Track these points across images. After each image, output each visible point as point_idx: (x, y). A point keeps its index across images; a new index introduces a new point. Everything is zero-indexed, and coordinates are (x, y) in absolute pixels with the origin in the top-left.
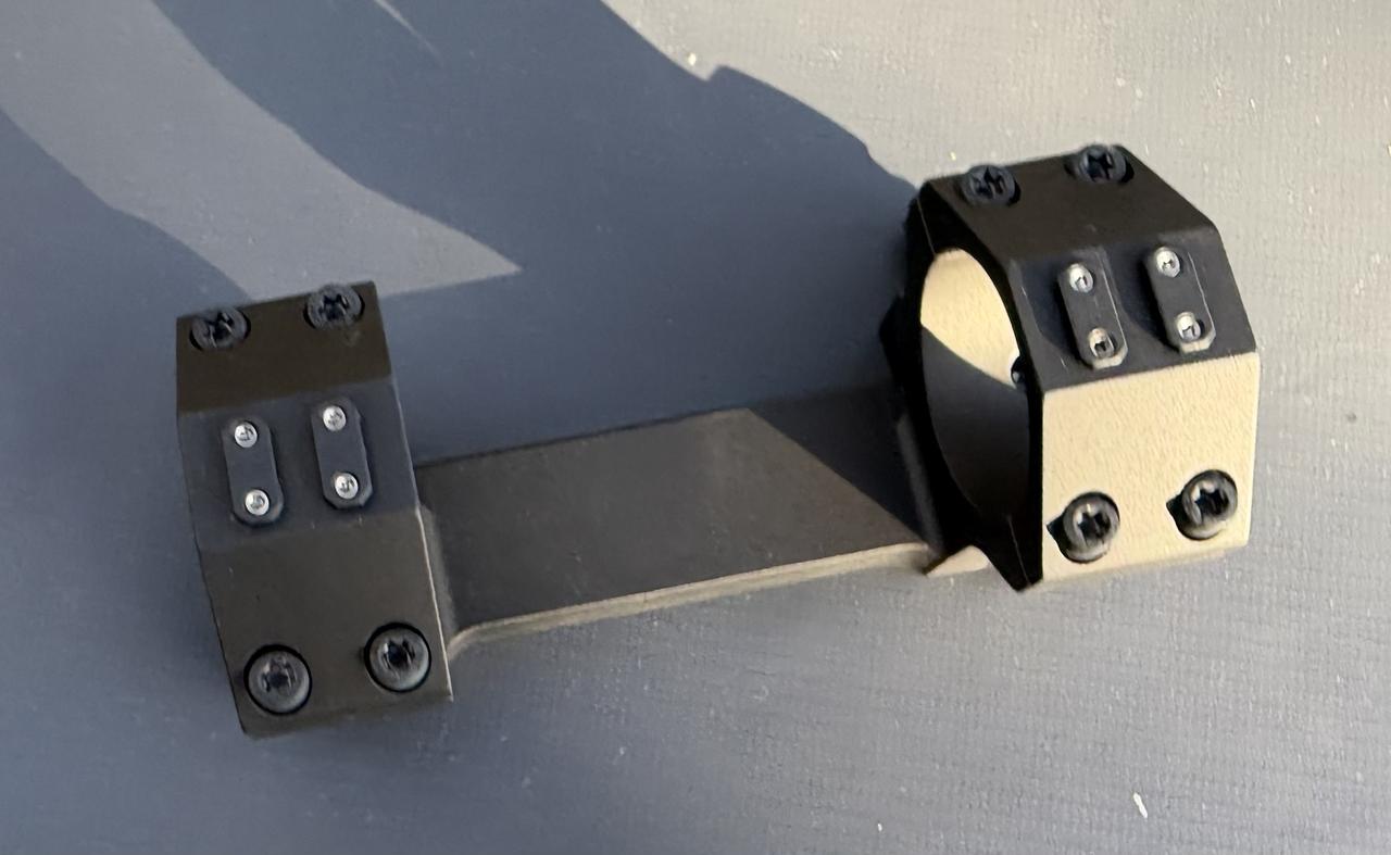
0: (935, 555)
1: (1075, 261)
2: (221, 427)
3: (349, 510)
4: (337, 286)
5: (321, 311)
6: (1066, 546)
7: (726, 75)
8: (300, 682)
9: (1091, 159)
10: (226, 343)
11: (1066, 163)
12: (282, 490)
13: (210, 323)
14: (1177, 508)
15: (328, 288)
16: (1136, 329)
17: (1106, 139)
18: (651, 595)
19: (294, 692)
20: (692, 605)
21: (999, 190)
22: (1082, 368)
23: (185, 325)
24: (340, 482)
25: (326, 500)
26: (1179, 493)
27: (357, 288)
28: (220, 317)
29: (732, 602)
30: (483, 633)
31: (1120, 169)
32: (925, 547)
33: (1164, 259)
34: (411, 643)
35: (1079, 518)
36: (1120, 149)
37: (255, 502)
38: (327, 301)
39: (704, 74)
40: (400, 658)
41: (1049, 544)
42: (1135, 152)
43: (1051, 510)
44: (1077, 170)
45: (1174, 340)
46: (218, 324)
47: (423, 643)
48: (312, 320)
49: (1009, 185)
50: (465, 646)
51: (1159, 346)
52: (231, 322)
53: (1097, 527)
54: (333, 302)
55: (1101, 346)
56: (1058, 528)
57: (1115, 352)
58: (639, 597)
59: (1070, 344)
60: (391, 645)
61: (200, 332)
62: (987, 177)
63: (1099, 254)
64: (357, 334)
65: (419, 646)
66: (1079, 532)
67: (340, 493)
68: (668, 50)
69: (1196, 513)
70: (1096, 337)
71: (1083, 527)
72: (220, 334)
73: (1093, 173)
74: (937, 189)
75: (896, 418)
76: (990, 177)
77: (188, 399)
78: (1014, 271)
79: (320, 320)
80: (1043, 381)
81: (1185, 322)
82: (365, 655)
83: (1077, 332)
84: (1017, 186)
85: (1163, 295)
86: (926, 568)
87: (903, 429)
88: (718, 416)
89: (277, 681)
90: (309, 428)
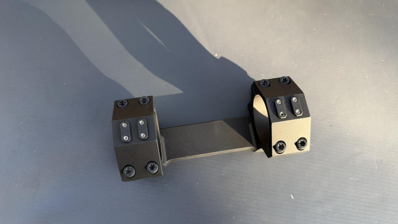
0: (256, 149)
1: (278, 99)
2: (120, 123)
3: (144, 140)
4: (145, 97)
5: (142, 101)
6: (276, 151)
7: (222, 59)
8: (133, 172)
9: (283, 79)
10: (123, 106)
11: (279, 79)
12: (131, 136)
13: (121, 102)
14: (296, 144)
15: (143, 97)
16: (289, 112)
17: (286, 75)
18: (203, 154)
19: (132, 174)
20: (211, 156)
21: (267, 84)
22: (279, 119)
23: (116, 102)
24: (142, 135)
25: (139, 138)
26: (297, 141)
27: (149, 97)
28: (123, 101)
29: (219, 156)
30: (172, 160)
31: (288, 81)
32: (254, 147)
33: (294, 99)
34: (155, 165)
35: (278, 145)
36: (289, 77)
37: (125, 138)
38: (143, 99)
39: (218, 58)
40: (152, 168)
41: (273, 150)
42: (292, 78)
43: (274, 143)
44: (281, 81)
45: (295, 114)
46: (122, 103)
47: (157, 165)
48: (140, 103)
49: (268, 84)
50: (168, 163)
51: (293, 115)
52: (125, 102)
53: (282, 147)
54: (144, 100)
55: (282, 114)
56: (275, 147)
57: (285, 116)
58: (201, 155)
59: (277, 114)
60: (151, 165)
61: (119, 104)
62: (264, 81)
63: (282, 97)
64: (148, 106)
65: (156, 166)
66: (278, 148)
67: (142, 137)
68: (212, 53)
69: (300, 145)
70: (281, 113)
71: (279, 147)
72: (123, 105)
73: (284, 82)
74: (256, 83)
75: (249, 124)
76: (265, 82)
77: (114, 118)
78: (267, 100)
79: (142, 103)
80: (272, 121)
81: (297, 111)
82: (146, 167)
83: (278, 112)
84: (270, 84)
85: (294, 106)
86: (255, 151)
87: (250, 125)
88: (217, 121)
89: (129, 172)
90: (137, 124)
